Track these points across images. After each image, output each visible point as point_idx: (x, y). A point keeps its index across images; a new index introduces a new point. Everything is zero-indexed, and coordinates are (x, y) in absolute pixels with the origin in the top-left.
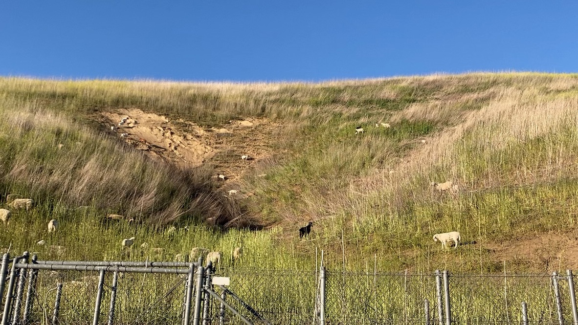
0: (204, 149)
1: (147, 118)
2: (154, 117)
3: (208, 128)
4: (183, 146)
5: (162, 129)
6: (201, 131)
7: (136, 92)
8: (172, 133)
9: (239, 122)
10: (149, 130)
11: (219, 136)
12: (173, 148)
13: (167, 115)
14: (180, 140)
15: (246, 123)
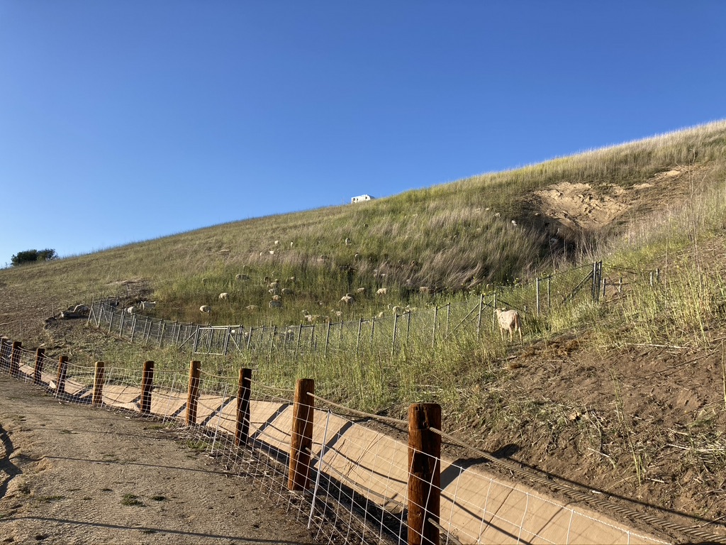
0: (618, 207)
1: (573, 188)
2: (579, 186)
3: (629, 186)
4: (598, 208)
5: (582, 196)
6: (620, 191)
7: (569, 166)
8: (591, 198)
9: (665, 173)
10: (571, 199)
11: (637, 192)
12: (587, 212)
13: (591, 182)
14: (597, 203)
15: (672, 173)
